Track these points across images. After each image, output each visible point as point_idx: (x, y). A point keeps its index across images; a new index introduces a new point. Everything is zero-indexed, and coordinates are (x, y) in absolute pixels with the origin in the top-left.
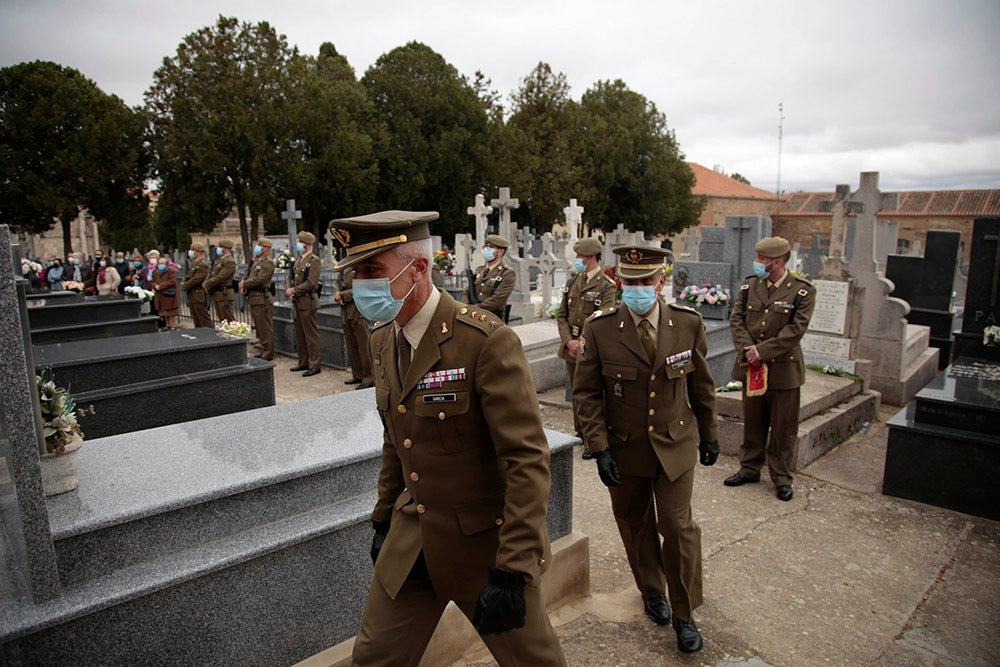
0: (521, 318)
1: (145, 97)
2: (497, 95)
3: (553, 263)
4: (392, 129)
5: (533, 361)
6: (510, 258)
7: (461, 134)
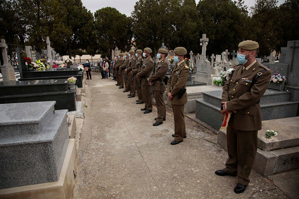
0: (206, 84)
1: (131, 14)
2: (246, 7)
3: (225, 64)
4: (204, 20)
5: (189, 100)
6: (205, 61)
7: (228, 21)
